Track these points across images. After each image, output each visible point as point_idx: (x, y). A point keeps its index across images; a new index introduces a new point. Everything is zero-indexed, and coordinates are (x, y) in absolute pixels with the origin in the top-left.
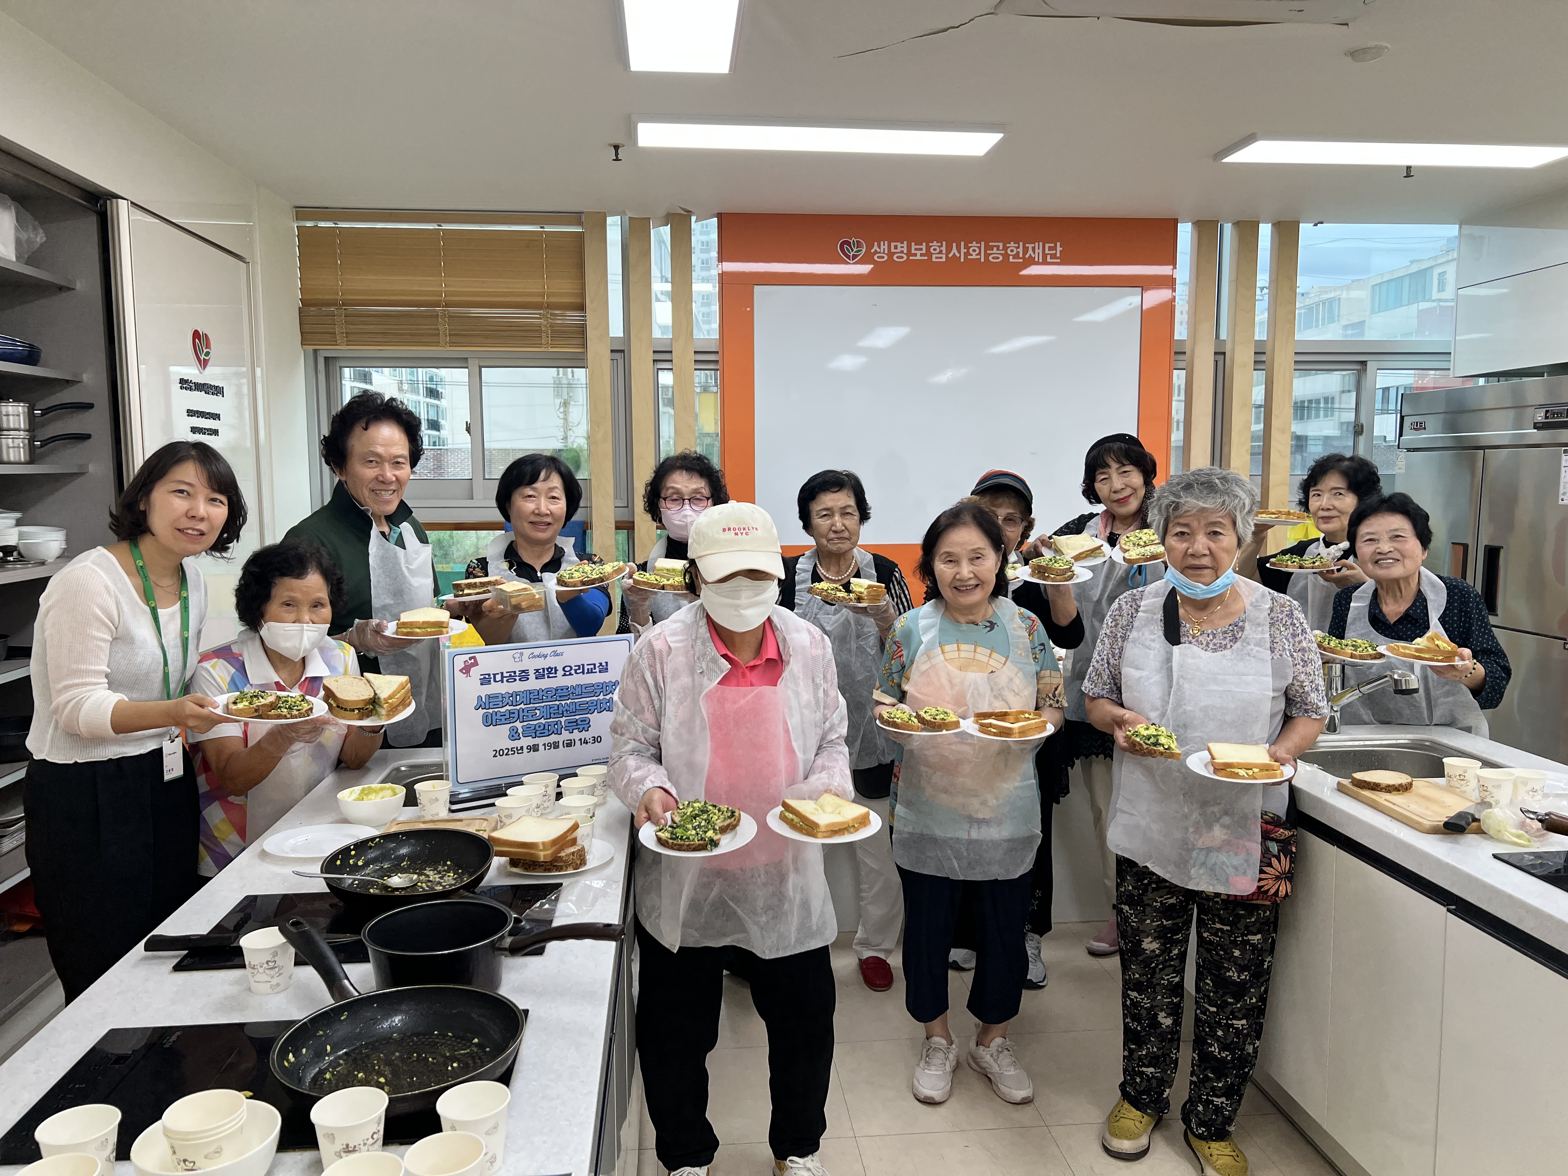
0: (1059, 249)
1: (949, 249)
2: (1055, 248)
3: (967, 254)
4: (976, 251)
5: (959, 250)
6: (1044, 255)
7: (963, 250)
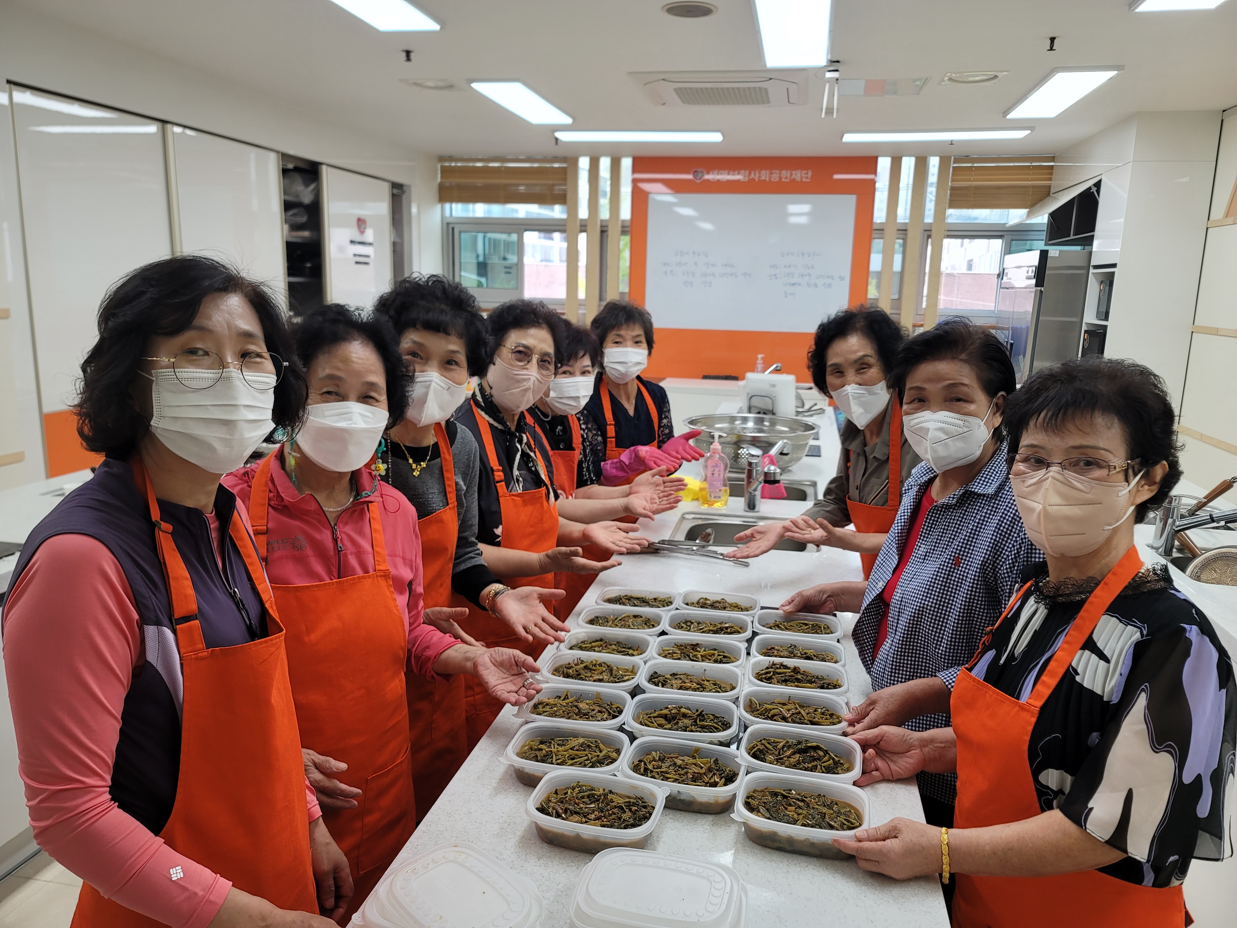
0: (810, 174)
1: (750, 174)
2: (807, 173)
3: (760, 177)
4: (764, 175)
5: (755, 175)
6: (802, 178)
7: (757, 175)
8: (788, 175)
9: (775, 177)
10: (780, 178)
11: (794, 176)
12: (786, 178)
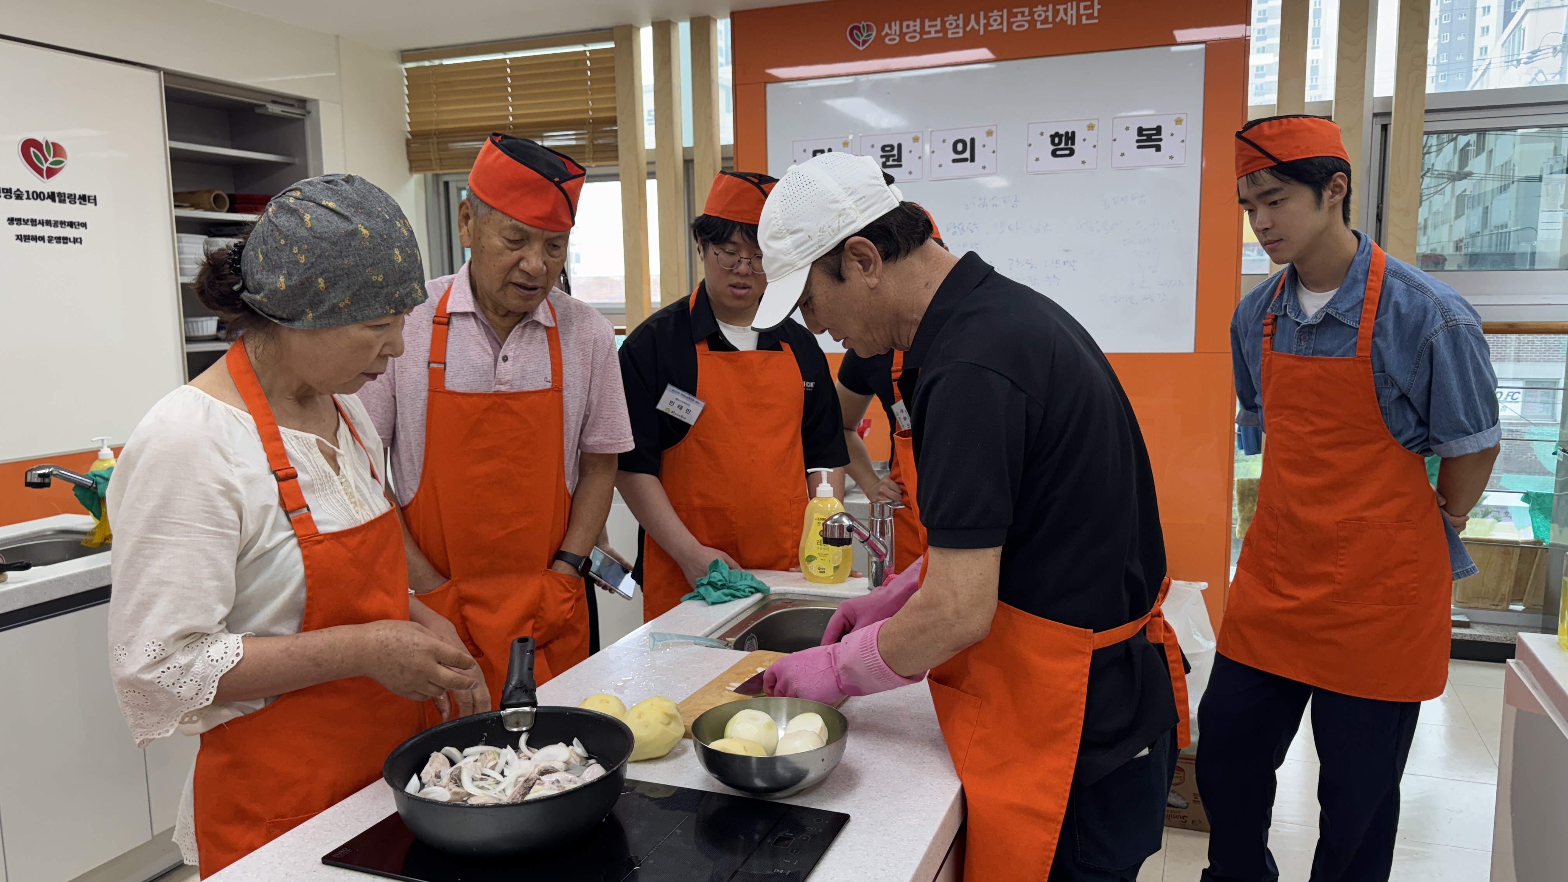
0: (1097, 7)
1: (966, 22)
2: (1092, 7)
3: (987, 25)
4: (998, 20)
5: (978, 22)
6: (1079, 17)
7: (983, 21)
8: (1050, 14)
9: (1021, 23)
10: (1033, 22)
11: (1062, 14)
12: (1043, 22)
